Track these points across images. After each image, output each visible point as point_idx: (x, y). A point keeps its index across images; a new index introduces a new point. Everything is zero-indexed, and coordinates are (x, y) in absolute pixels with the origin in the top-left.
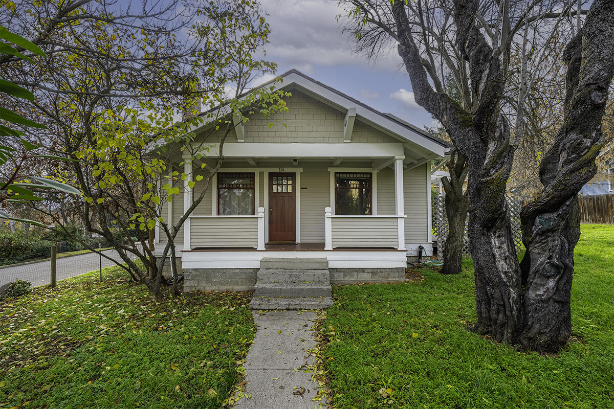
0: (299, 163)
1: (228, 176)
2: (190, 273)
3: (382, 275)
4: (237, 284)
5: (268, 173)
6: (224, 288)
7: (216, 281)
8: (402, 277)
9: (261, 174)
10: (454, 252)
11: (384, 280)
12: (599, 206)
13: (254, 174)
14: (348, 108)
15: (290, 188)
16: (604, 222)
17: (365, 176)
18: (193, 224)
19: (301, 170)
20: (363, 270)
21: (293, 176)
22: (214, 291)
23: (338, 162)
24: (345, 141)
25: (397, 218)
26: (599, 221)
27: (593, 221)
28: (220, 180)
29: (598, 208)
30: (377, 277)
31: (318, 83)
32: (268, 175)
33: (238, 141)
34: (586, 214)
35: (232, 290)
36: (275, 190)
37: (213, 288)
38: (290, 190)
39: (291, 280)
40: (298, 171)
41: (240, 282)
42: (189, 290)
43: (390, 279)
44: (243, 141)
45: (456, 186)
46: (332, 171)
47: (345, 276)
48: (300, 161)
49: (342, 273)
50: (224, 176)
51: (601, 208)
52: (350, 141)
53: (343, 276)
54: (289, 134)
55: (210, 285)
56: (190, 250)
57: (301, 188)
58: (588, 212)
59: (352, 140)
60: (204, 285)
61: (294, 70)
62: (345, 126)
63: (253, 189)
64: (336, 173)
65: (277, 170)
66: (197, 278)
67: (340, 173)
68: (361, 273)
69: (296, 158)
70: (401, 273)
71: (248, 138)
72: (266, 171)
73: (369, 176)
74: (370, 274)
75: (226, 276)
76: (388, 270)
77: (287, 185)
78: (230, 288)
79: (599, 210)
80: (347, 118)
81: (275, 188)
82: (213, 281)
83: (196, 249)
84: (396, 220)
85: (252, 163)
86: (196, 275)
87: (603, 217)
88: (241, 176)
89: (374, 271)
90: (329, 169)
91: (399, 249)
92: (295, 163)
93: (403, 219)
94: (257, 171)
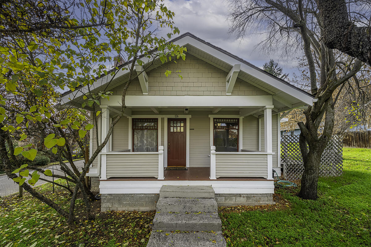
0: (189, 111)
1: (139, 121)
2: (106, 197)
3: (255, 199)
4: (142, 205)
5: (167, 119)
6: (132, 209)
7: (126, 204)
8: (270, 200)
9: (163, 119)
10: (313, 182)
11: (257, 204)
12: (363, 138)
13: (157, 119)
14: (233, 65)
15: (182, 128)
16: (366, 147)
17: (234, 120)
18: (108, 159)
19: (190, 116)
20: (240, 195)
21: (184, 120)
22: (124, 211)
23: (217, 111)
24: (227, 94)
25: (267, 154)
26: (363, 146)
27: (358, 146)
28: (135, 123)
29: (362, 139)
30: (251, 200)
31: (208, 44)
32: (167, 120)
33: (144, 94)
34: (353, 142)
35: (138, 210)
36: (172, 131)
37: (124, 209)
38: (182, 130)
39: (185, 211)
40: (188, 117)
41: (144, 204)
42: (105, 210)
43: (261, 202)
44: (147, 94)
45: (313, 129)
46: (212, 117)
47: (226, 199)
48: (190, 110)
49: (224, 197)
50: (137, 120)
51: (364, 139)
52: (231, 94)
53: (224, 200)
54: (183, 89)
55: (122, 206)
56: (106, 179)
57: (190, 129)
58: (355, 141)
59: (233, 94)
60: (117, 206)
61: (188, 33)
62: (228, 82)
63: (157, 129)
64: (214, 119)
65: (173, 116)
66: (111, 201)
67: (217, 119)
68: (238, 198)
69: (187, 108)
70: (269, 198)
71: (152, 92)
72: (166, 117)
73: (237, 120)
74: (245, 198)
75: (134, 200)
76: (259, 195)
77: (180, 127)
78: (136, 208)
79: (363, 140)
80: (231, 74)
81: (172, 128)
82: (124, 204)
83: (110, 178)
84: (266, 156)
85: (155, 111)
86: (111, 199)
87: (365, 144)
88: (149, 121)
89: (249, 196)
90: (210, 116)
91: (268, 179)
92: (187, 112)
93: (271, 155)
94: (160, 117)
